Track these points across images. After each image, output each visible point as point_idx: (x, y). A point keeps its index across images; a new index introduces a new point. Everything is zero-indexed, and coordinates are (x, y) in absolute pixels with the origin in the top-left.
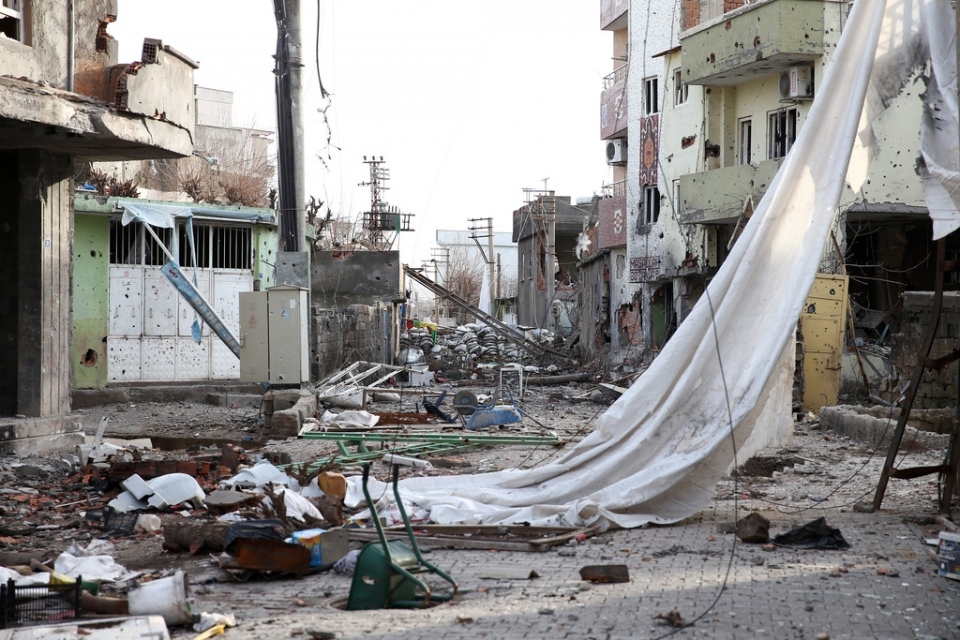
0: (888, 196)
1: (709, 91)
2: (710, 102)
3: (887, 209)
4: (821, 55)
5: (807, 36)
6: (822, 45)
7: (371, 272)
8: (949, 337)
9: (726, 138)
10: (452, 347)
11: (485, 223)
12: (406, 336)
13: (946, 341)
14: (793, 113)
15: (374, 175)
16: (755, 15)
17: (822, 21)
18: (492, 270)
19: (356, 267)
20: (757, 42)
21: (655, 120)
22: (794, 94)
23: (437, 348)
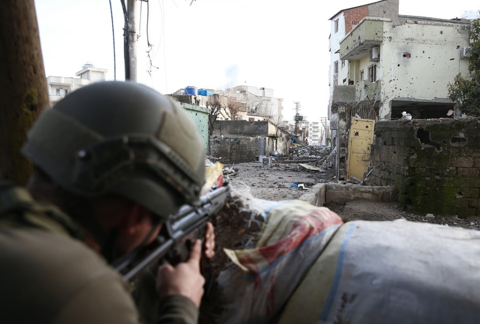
0: (408, 95)
1: (350, 62)
2: (351, 66)
3: (408, 100)
4: (382, 41)
5: (376, 34)
6: (383, 37)
7: (260, 127)
8: (392, 145)
9: (356, 78)
10: (303, 151)
11: (325, 119)
12: (291, 147)
13: (391, 147)
14: (375, 66)
15: (297, 107)
16: (359, 28)
17: (382, 28)
18: (326, 131)
19: (256, 126)
20: (359, 38)
21: (337, 75)
22: (373, 57)
23: (299, 151)
